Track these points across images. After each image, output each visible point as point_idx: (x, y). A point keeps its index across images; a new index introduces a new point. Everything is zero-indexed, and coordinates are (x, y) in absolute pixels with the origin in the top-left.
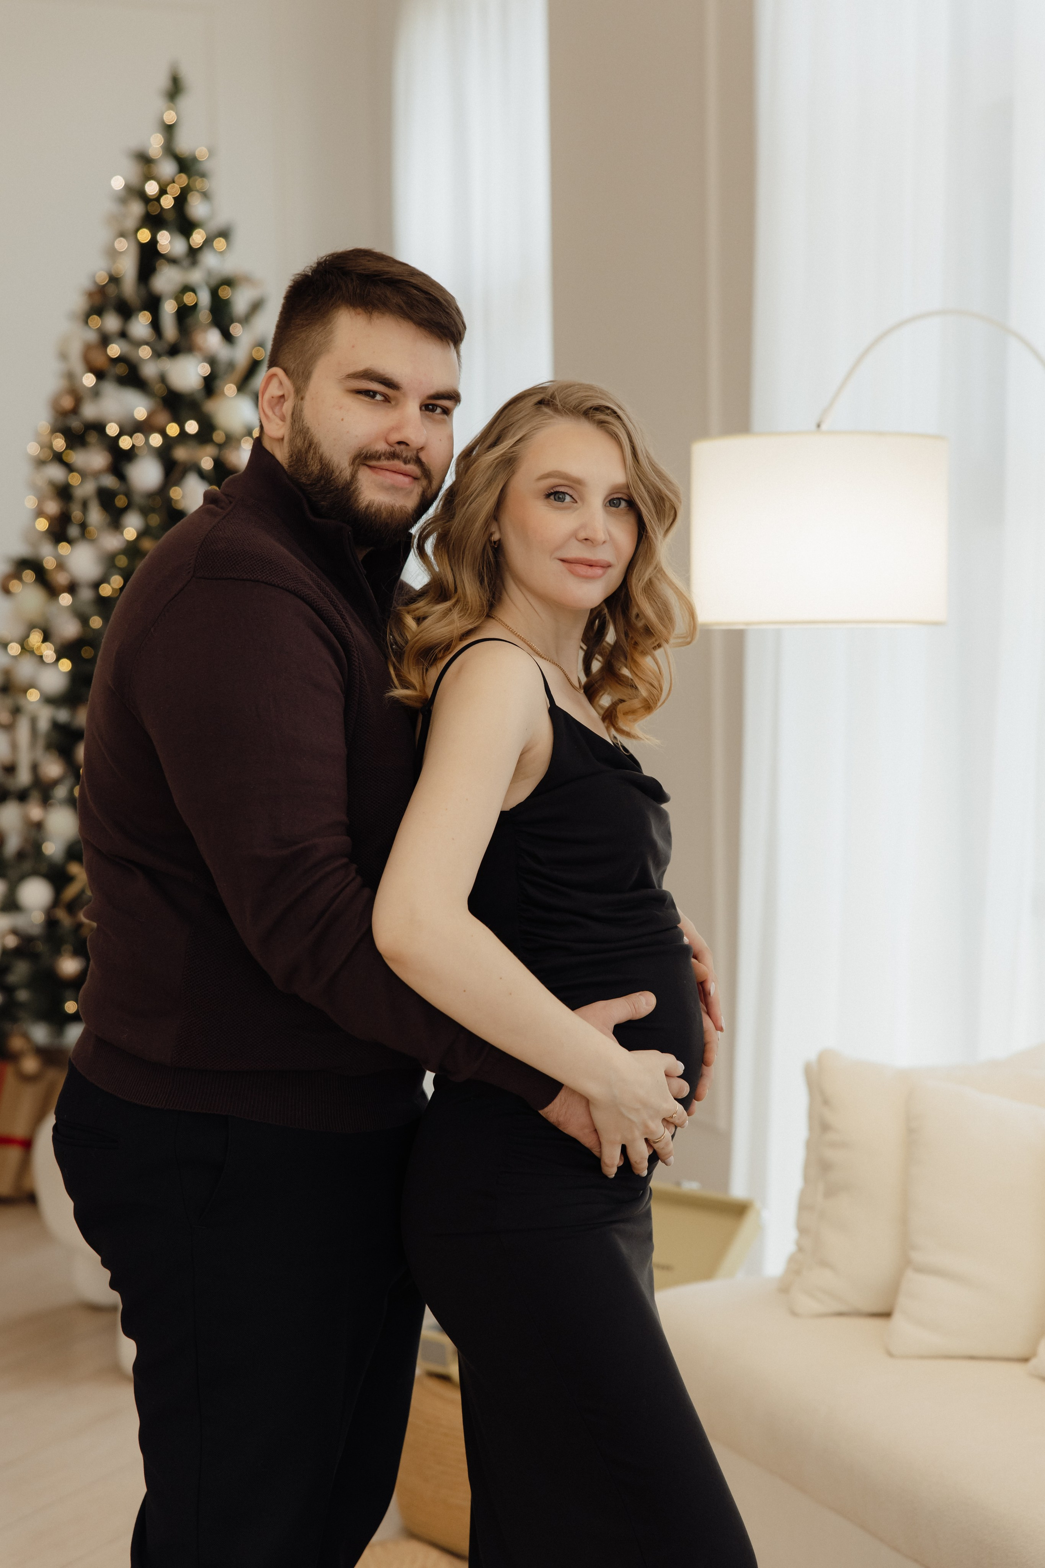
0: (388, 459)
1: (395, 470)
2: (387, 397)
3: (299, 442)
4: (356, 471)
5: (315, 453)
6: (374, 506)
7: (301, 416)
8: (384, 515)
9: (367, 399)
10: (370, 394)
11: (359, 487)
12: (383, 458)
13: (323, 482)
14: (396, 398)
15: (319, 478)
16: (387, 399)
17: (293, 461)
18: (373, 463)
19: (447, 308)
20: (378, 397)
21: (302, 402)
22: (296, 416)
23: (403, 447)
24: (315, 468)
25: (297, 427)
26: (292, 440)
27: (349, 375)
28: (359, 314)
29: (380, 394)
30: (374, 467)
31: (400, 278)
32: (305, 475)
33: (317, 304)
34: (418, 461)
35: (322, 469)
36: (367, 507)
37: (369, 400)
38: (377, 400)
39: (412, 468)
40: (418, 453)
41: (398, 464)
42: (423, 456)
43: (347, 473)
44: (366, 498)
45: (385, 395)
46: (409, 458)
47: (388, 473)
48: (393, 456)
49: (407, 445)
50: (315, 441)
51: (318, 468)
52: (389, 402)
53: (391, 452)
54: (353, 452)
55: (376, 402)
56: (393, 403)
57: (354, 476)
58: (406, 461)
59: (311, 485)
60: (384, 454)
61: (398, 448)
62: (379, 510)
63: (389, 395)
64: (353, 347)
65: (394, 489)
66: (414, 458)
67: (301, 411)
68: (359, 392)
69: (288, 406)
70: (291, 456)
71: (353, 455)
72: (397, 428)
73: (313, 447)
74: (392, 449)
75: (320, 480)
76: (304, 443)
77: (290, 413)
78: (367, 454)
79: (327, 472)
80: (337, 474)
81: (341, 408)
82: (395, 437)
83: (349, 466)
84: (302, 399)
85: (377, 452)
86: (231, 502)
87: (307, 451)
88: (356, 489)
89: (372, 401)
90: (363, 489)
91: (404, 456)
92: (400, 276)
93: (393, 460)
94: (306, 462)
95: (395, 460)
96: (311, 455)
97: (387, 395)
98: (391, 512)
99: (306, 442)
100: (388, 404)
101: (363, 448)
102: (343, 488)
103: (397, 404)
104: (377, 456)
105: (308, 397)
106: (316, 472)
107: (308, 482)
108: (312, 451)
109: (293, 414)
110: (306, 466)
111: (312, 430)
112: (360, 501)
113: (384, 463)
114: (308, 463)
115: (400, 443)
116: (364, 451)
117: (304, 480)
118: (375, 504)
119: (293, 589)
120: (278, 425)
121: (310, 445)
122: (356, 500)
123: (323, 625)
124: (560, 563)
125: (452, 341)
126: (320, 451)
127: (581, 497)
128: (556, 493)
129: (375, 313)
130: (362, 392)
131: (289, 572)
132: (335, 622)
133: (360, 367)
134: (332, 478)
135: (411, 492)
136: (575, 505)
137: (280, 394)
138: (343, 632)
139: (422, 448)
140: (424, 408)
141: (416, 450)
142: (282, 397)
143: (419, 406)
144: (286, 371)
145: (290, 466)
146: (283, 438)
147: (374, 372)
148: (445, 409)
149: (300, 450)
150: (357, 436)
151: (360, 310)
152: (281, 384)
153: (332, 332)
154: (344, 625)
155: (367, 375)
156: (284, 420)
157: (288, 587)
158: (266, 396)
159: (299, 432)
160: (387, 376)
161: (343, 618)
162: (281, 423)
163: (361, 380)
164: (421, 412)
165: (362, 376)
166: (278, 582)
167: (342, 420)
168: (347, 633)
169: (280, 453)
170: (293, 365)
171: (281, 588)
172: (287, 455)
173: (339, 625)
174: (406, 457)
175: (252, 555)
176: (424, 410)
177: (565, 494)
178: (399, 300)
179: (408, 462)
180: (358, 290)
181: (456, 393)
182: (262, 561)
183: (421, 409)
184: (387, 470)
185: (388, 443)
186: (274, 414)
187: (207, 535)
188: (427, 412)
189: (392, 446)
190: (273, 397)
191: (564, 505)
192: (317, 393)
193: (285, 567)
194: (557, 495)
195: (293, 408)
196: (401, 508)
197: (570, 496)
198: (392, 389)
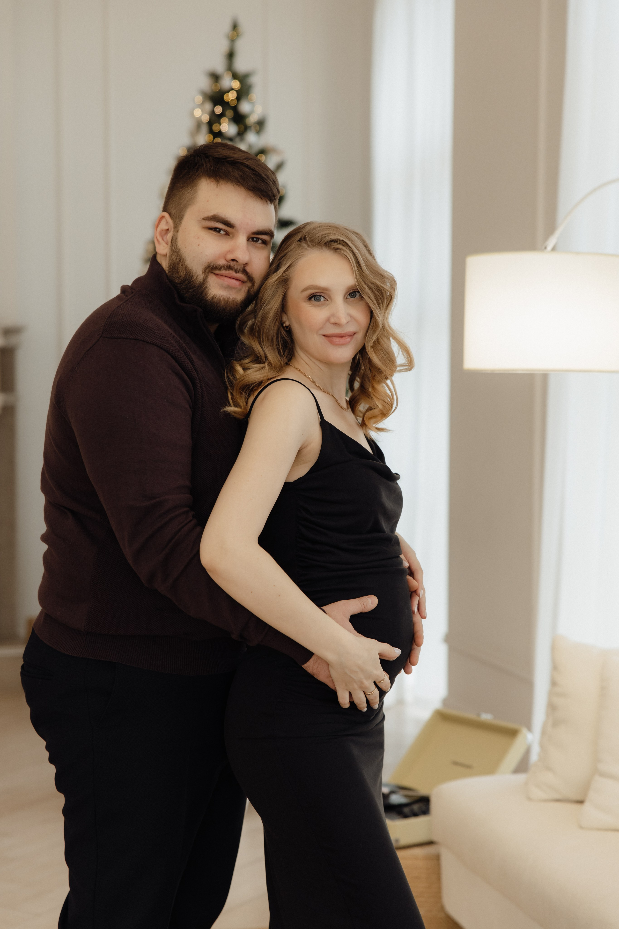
0: (226, 270)
1: (229, 276)
2: (227, 232)
3: (174, 257)
4: (207, 276)
5: (182, 265)
6: (216, 297)
7: (176, 241)
8: (222, 303)
9: (214, 233)
10: (217, 230)
11: (208, 286)
12: (223, 269)
13: (187, 282)
14: (233, 233)
16: (227, 234)
18: (217, 272)
19: (266, 179)
20: (222, 232)
21: (177, 233)
22: (174, 243)
23: (235, 263)
24: (182, 274)
25: (173, 248)
26: (171, 256)
27: (204, 218)
28: (213, 182)
29: (223, 230)
30: (218, 275)
31: (238, 160)
32: (177, 278)
33: (189, 175)
34: (245, 272)
35: (186, 275)
36: (213, 298)
37: (216, 233)
39: (240, 275)
40: (244, 267)
41: (232, 273)
42: (248, 269)
43: (201, 278)
44: (212, 293)
46: (238, 269)
47: (226, 279)
48: (229, 268)
49: (237, 261)
50: (183, 257)
51: (184, 274)
52: (229, 235)
53: (228, 266)
54: (205, 265)
55: (220, 235)
56: (231, 236)
57: (205, 279)
58: (236, 271)
59: (180, 284)
60: (224, 267)
61: (232, 263)
62: (219, 300)
63: (228, 231)
64: (208, 201)
65: (229, 288)
66: (242, 270)
67: (177, 239)
68: (210, 228)
69: (169, 236)
70: (170, 266)
71: (205, 266)
72: (231, 251)
73: (182, 261)
74: (229, 264)
75: (185, 281)
76: (177, 258)
77: (170, 240)
78: (213, 266)
79: (189, 277)
80: (195, 278)
81: (198, 238)
82: (230, 257)
83: (203, 273)
84: (177, 231)
85: (219, 265)
86: (133, 292)
87: (178, 263)
88: (206, 287)
89: (218, 234)
90: (210, 287)
91: (236, 268)
92: (239, 159)
93: (229, 270)
94: (178, 270)
95: (230, 270)
96: (180, 266)
98: (227, 301)
99: (178, 257)
100: (228, 236)
101: (211, 263)
102: (198, 286)
103: (233, 237)
104: (219, 268)
105: (180, 231)
106: (183, 276)
107: (179, 282)
108: (181, 264)
109: (172, 240)
110: (178, 272)
111: (182, 251)
112: (209, 294)
113: (223, 272)
114: (179, 271)
115: (233, 260)
116: (212, 265)
117: (176, 281)
118: (217, 297)
119: (160, 345)
120: (164, 246)
121: (180, 260)
122: (206, 294)
123: (178, 367)
124: (324, 337)
125: (269, 200)
126: (186, 264)
127: (330, 297)
128: (315, 296)
129: (221, 182)
130: (213, 228)
131: (159, 334)
132: (186, 365)
133: (211, 214)
134: (192, 280)
135: (240, 290)
136: (327, 302)
137: (167, 228)
138: (191, 372)
139: (246, 264)
140: (251, 240)
141: (244, 265)
142: (168, 230)
143: (247, 238)
144: (170, 214)
145: (169, 272)
146: (166, 255)
147: (219, 217)
148: (264, 240)
149: (175, 263)
150: (207, 255)
151: (213, 180)
152: (167, 222)
153: (196, 192)
154: (192, 367)
155: (215, 218)
156: (167, 244)
157: (157, 343)
158: (159, 229)
159: (174, 252)
160: (227, 219)
161: (192, 363)
162: (166, 246)
163: (213, 222)
164: (248, 242)
165: (212, 219)
166: (151, 341)
167: (199, 245)
168: (194, 372)
169: (165, 264)
170: (174, 211)
171: (153, 344)
172: (168, 265)
173: (189, 367)
174: (237, 269)
175: (137, 324)
176: (251, 241)
177: (320, 296)
178: (236, 174)
179: (238, 272)
180: (212, 167)
181: (270, 231)
182: (143, 328)
183: (248, 240)
184: (225, 276)
185: (226, 260)
186: (163, 240)
187: (113, 312)
188: (253, 242)
189: (228, 262)
190: (162, 230)
191: (320, 303)
192: (186, 228)
193: (156, 331)
194: (316, 297)
195: (173, 237)
196: (233, 300)
197: (323, 297)
198: (230, 228)
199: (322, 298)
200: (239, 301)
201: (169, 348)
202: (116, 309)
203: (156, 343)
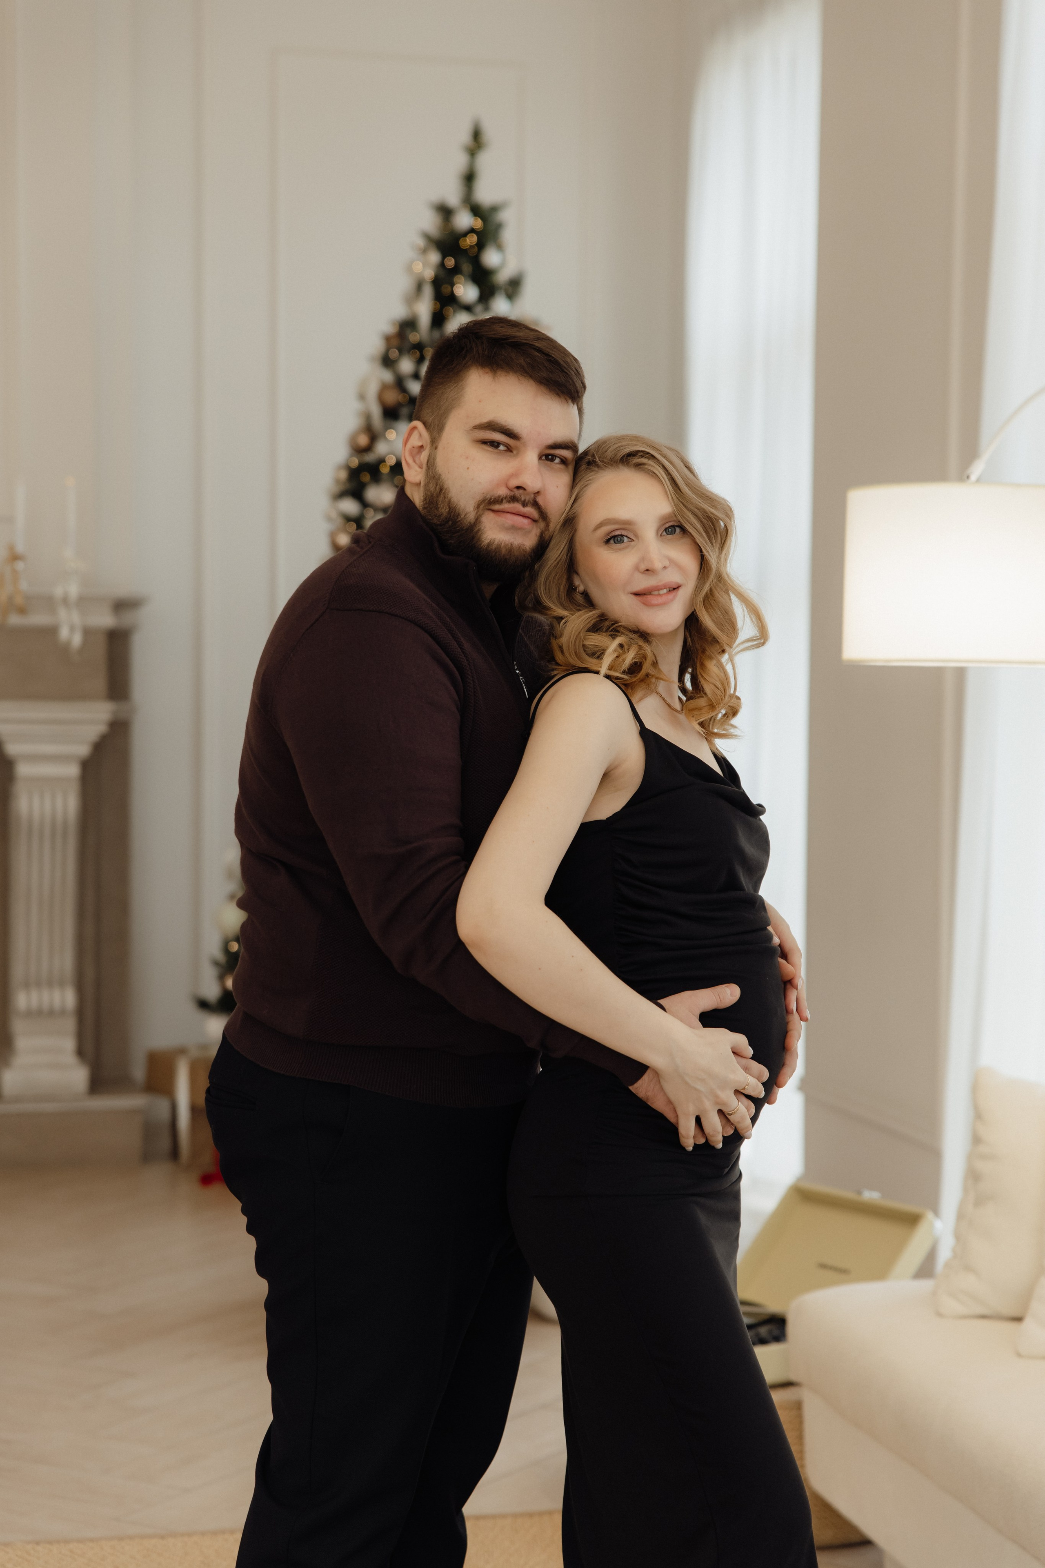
0: (509, 502)
1: (515, 512)
2: (509, 447)
3: (432, 486)
4: (481, 514)
5: (444, 497)
6: (494, 543)
7: (434, 463)
8: (504, 551)
9: (490, 449)
10: (494, 444)
11: (483, 528)
12: (504, 501)
13: (450, 523)
14: (517, 448)
15: (447, 520)
16: (509, 449)
17: (426, 503)
18: (497, 507)
19: (565, 368)
20: (502, 448)
21: (436, 451)
22: (431, 464)
23: (521, 491)
24: (444, 510)
25: (431, 473)
26: (427, 485)
27: (475, 426)
28: (487, 373)
29: (503, 445)
30: (498, 511)
31: (525, 341)
32: (436, 516)
33: (452, 365)
34: (535, 504)
35: (449, 512)
36: (489, 544)
37: (492, 450)
38: (500, 450)
39: (530, 510)
40: (535, 497)
41: (518, 507)
42: (540, 500)
43: (471, 517)
44: (488, 537)
45: (508, 446)
46: (527, 501)
47: (509, 515)
48: (513, 499)
49: (525, 489)
50: (445, 486)
51: (447, 511)
52: (512, 452)
53: (511, 496)
54: (479, 498)
55: (499, 451)
56: (515, 452)
57: (479, 519)
58: (524, 504)
59: (441, 525)
60: (506, 498)
61: (518, 493)
62: (499, 547)
63: (510, 444)
64: (480, 401)
65: (514, 528)
66: (532, 501)
67: (435, 459)
68: (484, 442)
69: (424, 456)
70: (425, 499)
71: (479, 501)
72: (517, 475)
73: (443, 492)
74: (513, 493)
75: (448, 521)
76: (436, 488)
77: (426, 461)
78: (491, 499)
79: (454, 515)
80: (463, 516)
81: (467, 457)
82: (514, 483)
83: (474, 510)
84: (436, 448)
85: (499, 497)
86: (370, 542)
87: (438, 496)
88: (479, 530)
89: (496, 451)
90: (485, 530)
91: (523, 499)
92: (525, 340)
93: (513, 503)
94: (437, 504)
95: (515, 503)
96: (441, 499)
97: (509, 445)
98: (510, 549)
99: (438, 487)
100: (512, 454)
101: (487, 494)
102: (467, 529)
103: (518, 454)
104: (499, 500)
105: (440, 447)
106: (445, 514)
107: (438, 523)
109: (428, 461)
110: (437, 508)
111: (443, 477)
112: (483, 540)
113: (506, 506)
114: (439, 506)
115: (518, 488)
116: (488, 497)
117: (435, 521)
118: (496, 542)
119: (413, 619)
120: (416, 471)
121: (441, 490)
122: (479, 539)
123: (440, 651)
124: (633, 597)
125: (570, 398)
126: (449, 496)
127: (636, 536)
128: (614, 537)
129: (499, 372)
130: (488, 442)
131: (411, 604)
132: (451, 648)
133: (485, 420)
134: (458, 520)
135: (530, 532)
136: (633, 543)
137: (420, 444)
138: (459, 658)
139: (538, 492)
140: (544, 458)
141: (535, 494)
142: (422, 447)
143: (538, 456)
144: (424, 424)
145: (424, 508)
146: (420, 484)
147: (497, 424)
148: (562, 458)
149: (433, 494)
150: (480, 483)
151: (487, 370)
152: (420, 435)
153: (463, 389)
154: (460, 651)
155: (491, 426)
156: (421, 467)
157: (409, 617)
158: (409, 446)
159: (432, 479)
160: (508, 427)
161: (460, 645)
162: (419, 470)
163: (487, 431)
164: (540, 461)
165: (486, 427)
166: (401, 613)
167: (468, 468)
168: (463, 659)
169: (417, 497)
170: (431, 419)
171: (403, 618)
172: (422, 498)
173: (456, 651)
174: (525, 501)
175: (379, 589)
176: (543, 460)
177: (622, 536)
178: (522, 361)
179: (527, 505)
180: (486, 352)
181: (572, 444)
182: (388, 595)
183: (540, 458)
184: (508, 512)
185: (508, 488)
186: (414, 461)
187: (343, 571)
188: (546, 462)
189: (512, 491)
190: (413, 447)
191: (622, 545)
192: (448, 443)
193: (407, 599)
194: (616, 539)
195: (429, 457)
196: (519, 547)
197: (626, 536)
198: (514, 439)
199: (625, 538)
200: (528, 549)
201: (427, 624)
202: (347, 567)
203: (407, 616)
